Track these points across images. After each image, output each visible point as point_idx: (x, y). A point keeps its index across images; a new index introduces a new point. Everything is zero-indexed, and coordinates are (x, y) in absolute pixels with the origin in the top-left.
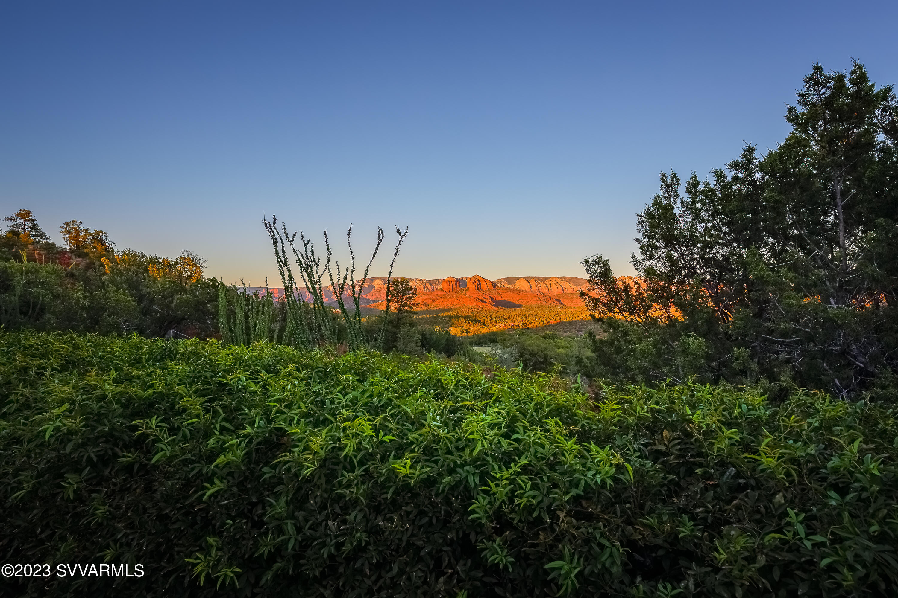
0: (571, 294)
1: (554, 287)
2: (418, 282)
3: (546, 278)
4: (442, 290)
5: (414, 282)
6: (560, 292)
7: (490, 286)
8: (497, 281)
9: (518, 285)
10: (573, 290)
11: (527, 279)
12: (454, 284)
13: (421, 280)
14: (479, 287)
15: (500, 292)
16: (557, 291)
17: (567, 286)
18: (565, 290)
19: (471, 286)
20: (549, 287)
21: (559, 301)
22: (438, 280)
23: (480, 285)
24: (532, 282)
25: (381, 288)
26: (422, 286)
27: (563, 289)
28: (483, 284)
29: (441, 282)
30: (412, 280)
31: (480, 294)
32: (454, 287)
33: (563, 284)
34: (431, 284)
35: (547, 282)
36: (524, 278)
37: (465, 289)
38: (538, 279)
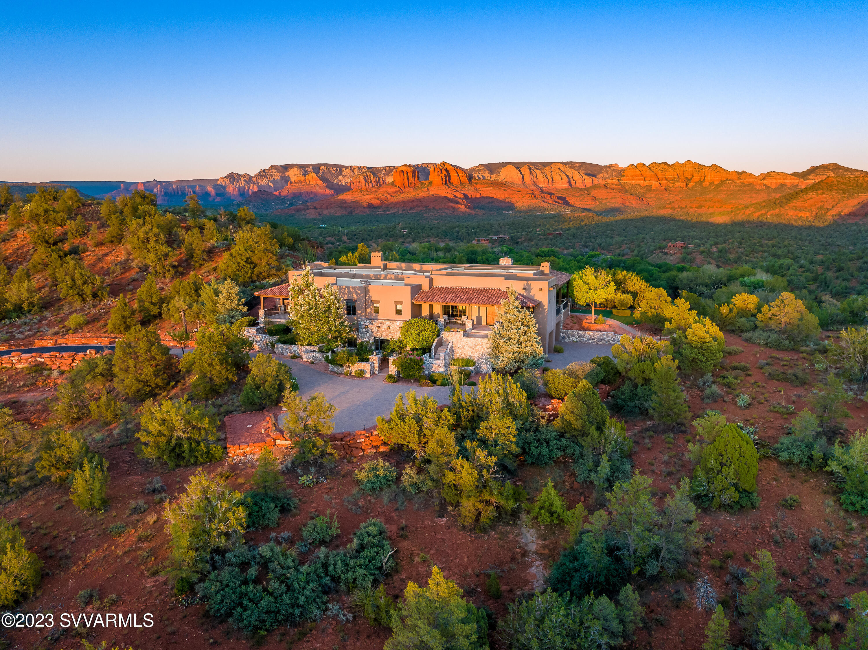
0: (581, 189)
1: (556, 177)
2: (355, 171)
3: (545, 165)
4: (393, 184)
5: (349, 171)
6: (566, 186)
7: (464, 178)
8: (473, 170)
9: (504, 175)
10: (584, 183)
11: (518, 166)
12: (410, 175)
13: (360, 168)
14: (447, 180)
15: (478, 186)
16: (561, 184)
17: (576, 175)
18: (573, 182)
19: (435, 178)
20: (549, 177)
21: (564, 199)
22: (384, 168)
23: (449, 176)
24: (525, 170)
25: (300, 182)
26: (361, 177)
27: (569, 182)
28: (454, 175)
29: (390, 170)
30: (346, 167)
31: (449, 190)
32: (411, 180)
33: (569, 173)
34: (374, 174)
35: (547, 170)
36: (513, 164)
37: (427, 182)
38: (533, 166)
